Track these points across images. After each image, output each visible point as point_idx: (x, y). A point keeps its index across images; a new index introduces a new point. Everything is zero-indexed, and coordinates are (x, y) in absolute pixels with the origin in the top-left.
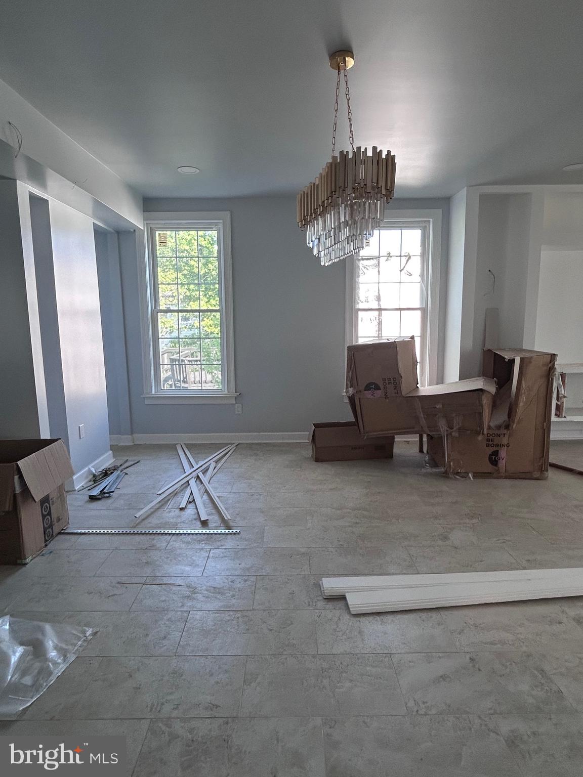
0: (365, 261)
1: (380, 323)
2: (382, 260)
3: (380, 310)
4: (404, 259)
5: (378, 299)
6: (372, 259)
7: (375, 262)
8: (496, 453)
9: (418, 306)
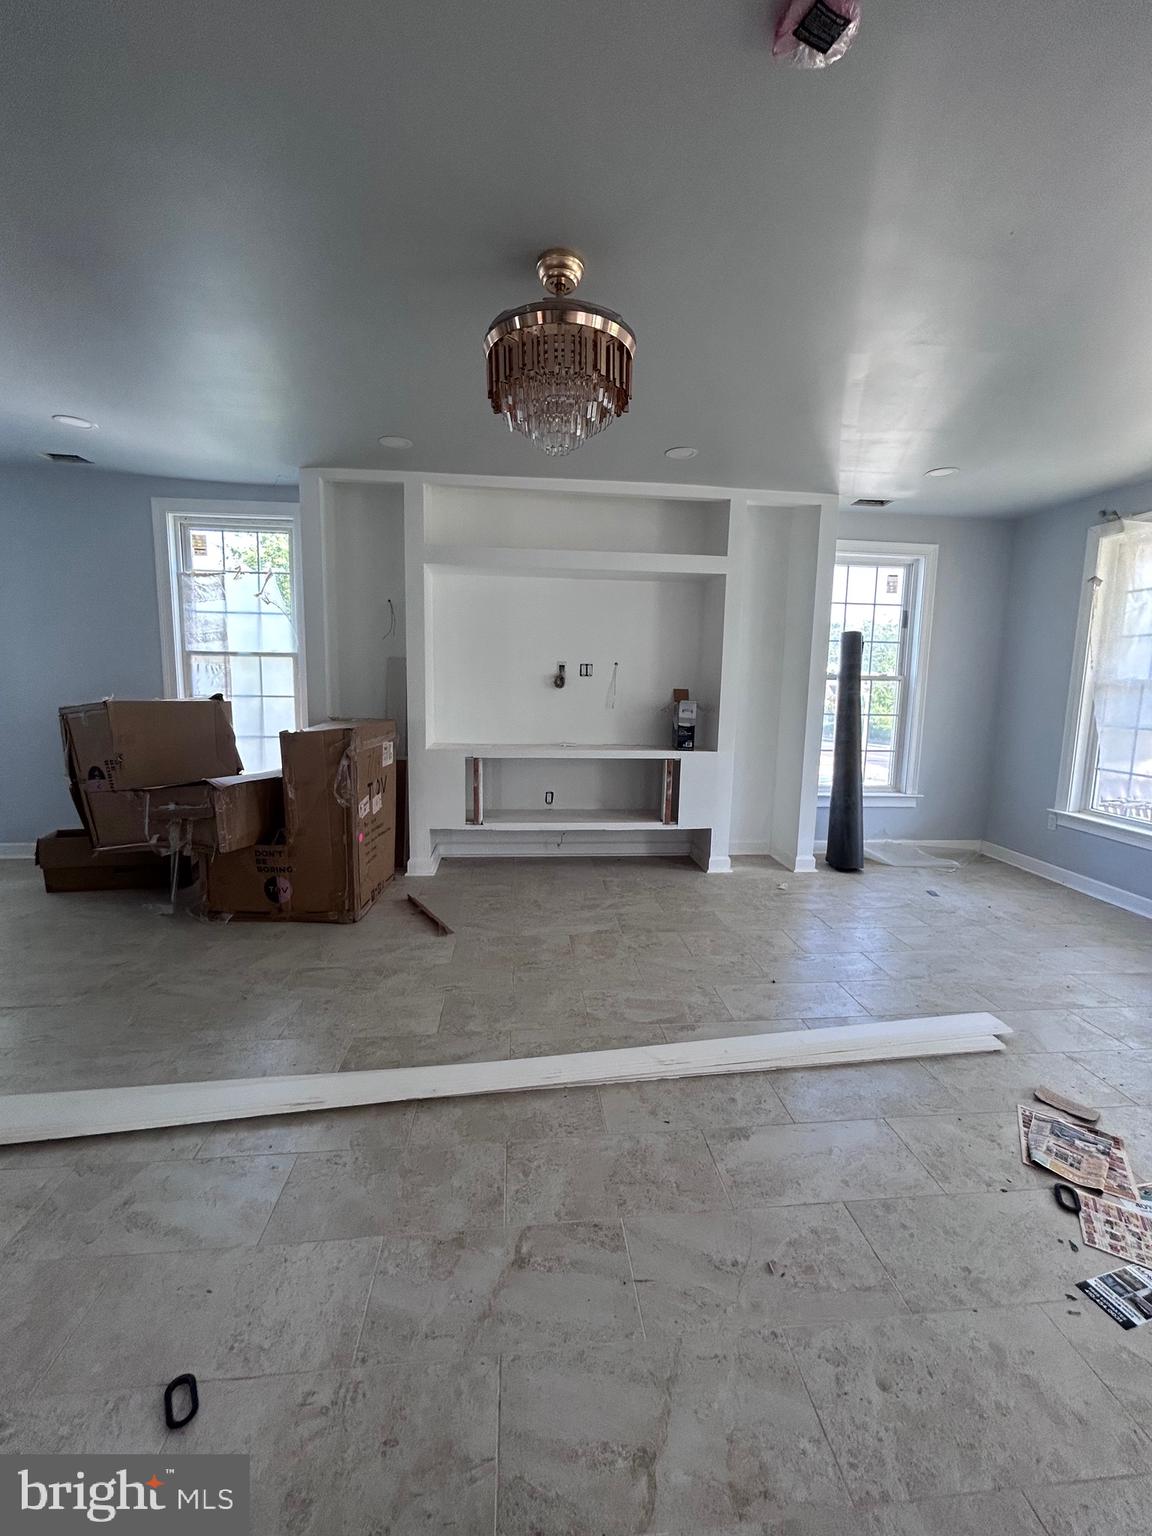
0: (201, 578)
1: (227, 674)
2: (229, 577)
3: (225, 654)
4: (263, 577)
5: (224, 637)
6: (213, 575)
7: (216, 580)
8: (272, 882)
9: (289, 649)
